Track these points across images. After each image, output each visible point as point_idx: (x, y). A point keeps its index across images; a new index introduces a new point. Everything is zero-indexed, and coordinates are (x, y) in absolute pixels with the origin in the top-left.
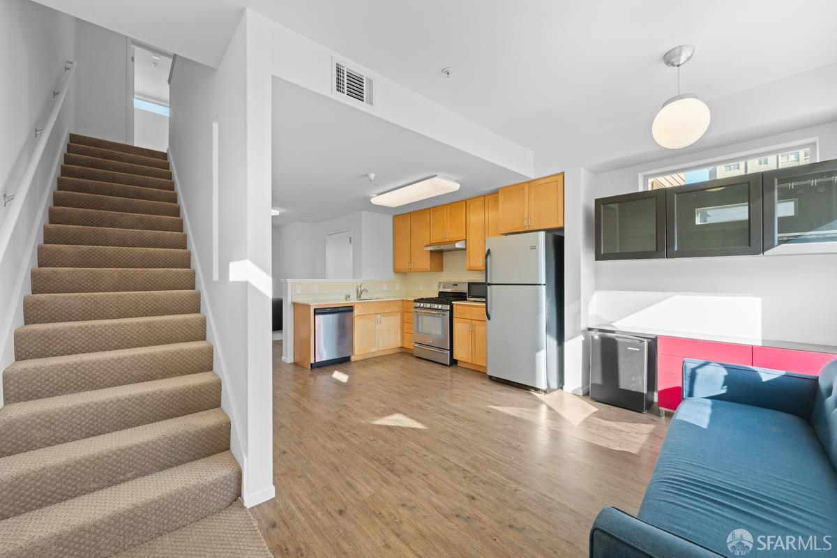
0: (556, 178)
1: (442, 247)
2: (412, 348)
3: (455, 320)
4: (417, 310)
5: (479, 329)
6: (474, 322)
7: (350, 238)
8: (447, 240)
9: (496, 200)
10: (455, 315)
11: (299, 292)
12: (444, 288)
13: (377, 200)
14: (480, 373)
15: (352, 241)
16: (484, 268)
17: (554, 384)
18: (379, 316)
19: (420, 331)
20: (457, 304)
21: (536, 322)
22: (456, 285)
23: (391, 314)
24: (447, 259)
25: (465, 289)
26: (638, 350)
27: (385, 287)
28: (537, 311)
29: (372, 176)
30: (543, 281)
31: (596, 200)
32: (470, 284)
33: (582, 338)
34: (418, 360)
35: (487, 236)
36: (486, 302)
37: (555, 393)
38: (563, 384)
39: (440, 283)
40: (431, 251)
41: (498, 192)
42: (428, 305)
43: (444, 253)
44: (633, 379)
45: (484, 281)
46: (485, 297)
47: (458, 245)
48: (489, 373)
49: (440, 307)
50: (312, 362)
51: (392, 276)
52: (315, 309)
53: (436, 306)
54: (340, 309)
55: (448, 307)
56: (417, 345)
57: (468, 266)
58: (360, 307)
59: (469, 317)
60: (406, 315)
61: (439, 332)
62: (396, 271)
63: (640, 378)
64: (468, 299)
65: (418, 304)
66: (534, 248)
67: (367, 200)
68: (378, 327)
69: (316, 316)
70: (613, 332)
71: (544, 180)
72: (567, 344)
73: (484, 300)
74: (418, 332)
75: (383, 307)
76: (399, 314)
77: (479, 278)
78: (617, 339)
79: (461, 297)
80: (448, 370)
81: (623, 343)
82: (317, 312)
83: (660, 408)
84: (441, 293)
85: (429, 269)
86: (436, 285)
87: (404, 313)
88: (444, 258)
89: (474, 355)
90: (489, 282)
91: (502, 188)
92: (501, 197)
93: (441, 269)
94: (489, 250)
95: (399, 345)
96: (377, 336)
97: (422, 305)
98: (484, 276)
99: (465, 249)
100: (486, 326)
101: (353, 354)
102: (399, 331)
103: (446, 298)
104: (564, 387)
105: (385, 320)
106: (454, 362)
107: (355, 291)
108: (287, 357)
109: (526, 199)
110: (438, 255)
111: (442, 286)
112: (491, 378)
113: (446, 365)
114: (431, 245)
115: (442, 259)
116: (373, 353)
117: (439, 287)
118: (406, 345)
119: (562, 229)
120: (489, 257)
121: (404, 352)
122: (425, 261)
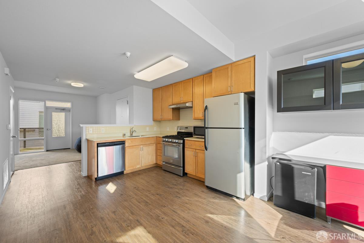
0: (249, 60)
1: (178, 106)
2: (162, 164)
3: (186, 149)
4: (164, 143)
5: (200, 155)
6: (197, 151)
7: (128, 101)
8: (182, 102)
9: (211, 77)
10: (186, 146)
11: (91, 132)
12: (180, 129)
13: (138, 76)
14: (201, 182)
15: (129, 102)
16: (203, 118)
17: (248, 193)
18: (142, 146)
19: (166, 155)
20: (187, 140)
21: (239, 154)
22: (187, 128)
23: (149, 145)
24: (182, 113)
25: (192, 130)
26: (310, 174)
27: (148, 129)
28: (239, 147)
29: (128, 54)
30: (243, 126)
31: (278, 72)
32: (195, 128)
33: (266, 163)
34: (164, 172)
35: (205, 98)
36: (205, 138)
37: (249, 199)
38: (254, 192)
39: (178, 127)
40: (173, 109)
41: (212, 72)
42: (170, 140)
43: (181, 110)
44: (307, 194)
45: (203, 126)
46: (204, 135)
47: (187, 105)
48: (207, 184)
49: (177, 141)
50: (96, 177)
51: (152, 123)
52: (97, 144)
53: (175, 141)
54: (116, 143)
55: (182, 141)
56: (164, 163)
57: (193, 117)
58: (129, 141)
59: (194, 147)
60: (159, 145)
61: (176, 156)
62: (154, 120)
63: (312, 194)
64: (193, 136)
65: (164, 139)
66: (237, 104)
67: (132, 75)
68: (141, 152)
69: (98, 148)
70: (290, 160)
71: (242, 61)
72: (256, 167)
73: (203, 137)
74: (164, 155)
75: (145, 141)
76: (155, 145)
77: (200, 124)
78: (293, 166)
79: (190, 135)
80: (181, 180)
81: (298, 169)
82: (99, 145)
83: (328, 216)
84: (178, 133)
85: (172, 119)
86: (176, 128)
87: (157, 144)
88: (180, 112)
89: (197, 171)
90: (206, 126)
91: (214, 69)
92: (214, 74)
93: (179, 119)
94: (206, 106)
95: (155, 162)
96: (141, 158)
97: (167, 140)
98: (204, 122)
99: (192, 107)
100: (204, 153)
101: (125, 170)
102: (155, 155)
103: (182, 135)
104: (254, 194)
105: (145, 149)
106: (185, 174)
107: (129, 131)
108: (83, 173)
109: (230, 74)
110: (177, 111)
111: (179, 129)
112: (208, 187)
113: (181, 176)
114: (173, 105)
115: (179, 113)
116: (137, 168)
117: (178, 129)
118: (159, 162)
119: (253, 93)
120: (206, 110)
121: (157, 167)
122: (169, 114)
